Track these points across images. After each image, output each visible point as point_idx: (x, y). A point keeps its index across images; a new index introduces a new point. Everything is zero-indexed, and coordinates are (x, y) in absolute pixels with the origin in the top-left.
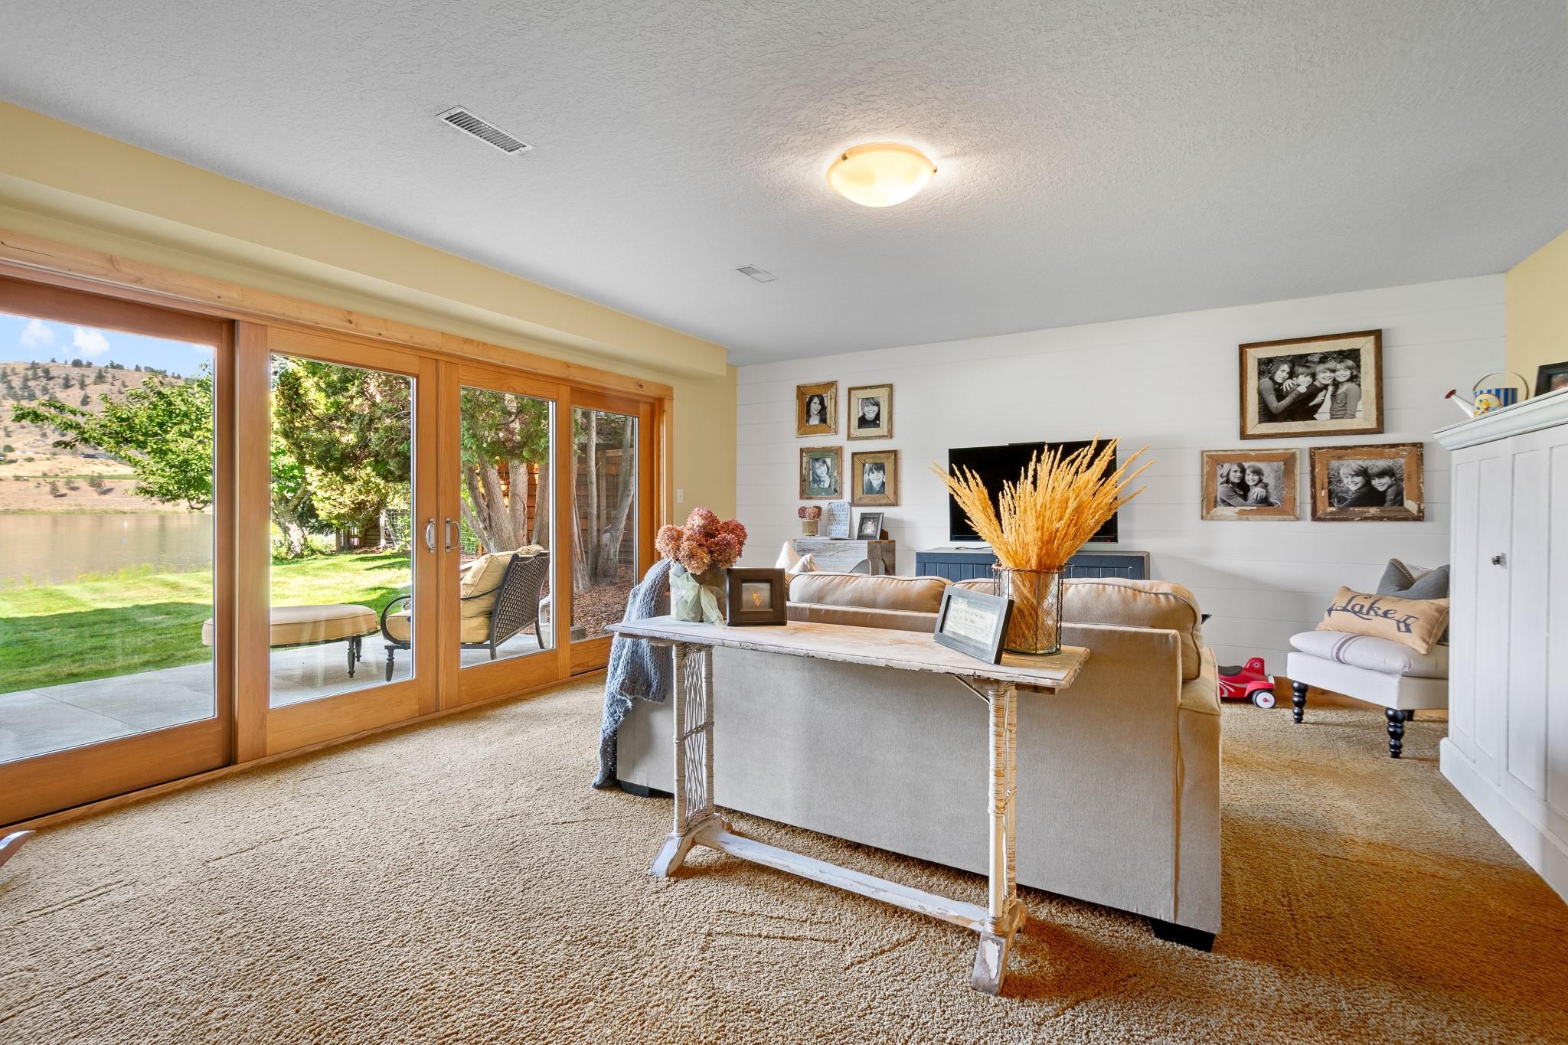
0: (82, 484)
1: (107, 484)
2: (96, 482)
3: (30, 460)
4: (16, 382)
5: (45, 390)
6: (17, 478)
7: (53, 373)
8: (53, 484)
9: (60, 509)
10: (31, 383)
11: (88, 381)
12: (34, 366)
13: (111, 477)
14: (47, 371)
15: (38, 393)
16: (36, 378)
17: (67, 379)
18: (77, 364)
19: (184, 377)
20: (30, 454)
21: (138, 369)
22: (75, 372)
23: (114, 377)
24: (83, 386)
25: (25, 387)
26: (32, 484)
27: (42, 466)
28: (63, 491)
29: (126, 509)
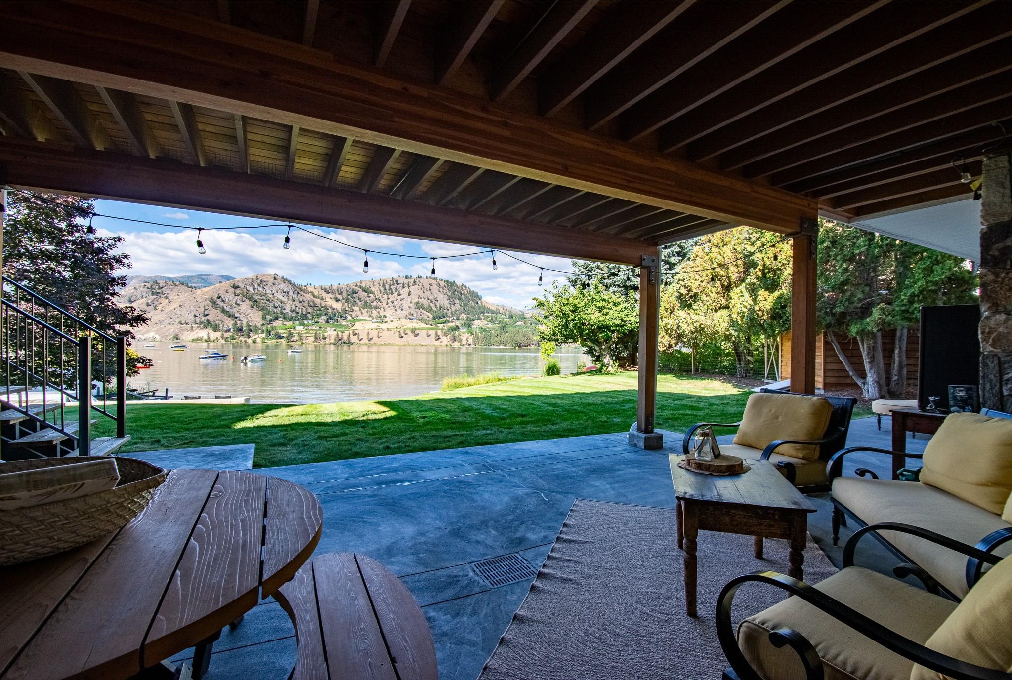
0: (408, 332)
1: (417, 332)
2: (413, 331)
3: (392, 321)
4: (387, 287)
5: (396, 290)
6: (388, 330)
7: (399, 282)
8: (399, 332)
9: (402, 343)
10: (392, 287)
11: (410, 284)
12: (393, 279)
13: (418, 329)
14: (397, 281)
15: (394, 291)
16: (394, 284)
17: (403, 284)
18: (407, 277)
19: (444, 279)
20: (392, 319)
21: (427, 277)
22: (406, 281)
23: (419, 283)
24: (409, 287)
25: (390, 289)
26: (393, 332)
27: (396, 324)
28: (402, 335)
29: (424, 344)
